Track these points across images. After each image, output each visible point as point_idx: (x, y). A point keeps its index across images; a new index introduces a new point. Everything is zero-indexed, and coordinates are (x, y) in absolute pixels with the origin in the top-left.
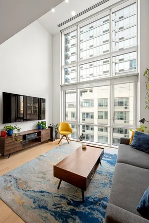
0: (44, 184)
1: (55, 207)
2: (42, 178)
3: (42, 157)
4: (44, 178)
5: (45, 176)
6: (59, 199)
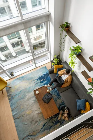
0: (40, 123)
2: (36, 122)
6: (51, 120)
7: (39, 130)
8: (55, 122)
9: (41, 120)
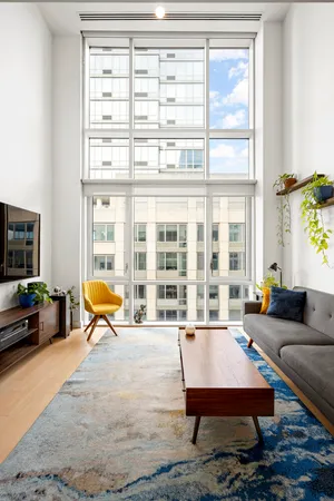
0: (149, 449)
1: (226, 484)
2: (130, 436)
3: (74, 386)
4: (138, 435)
5: (134, 429)
6: (217, 463)
7: (124, 476)
8: (237, 484)
9: (164, 438)
